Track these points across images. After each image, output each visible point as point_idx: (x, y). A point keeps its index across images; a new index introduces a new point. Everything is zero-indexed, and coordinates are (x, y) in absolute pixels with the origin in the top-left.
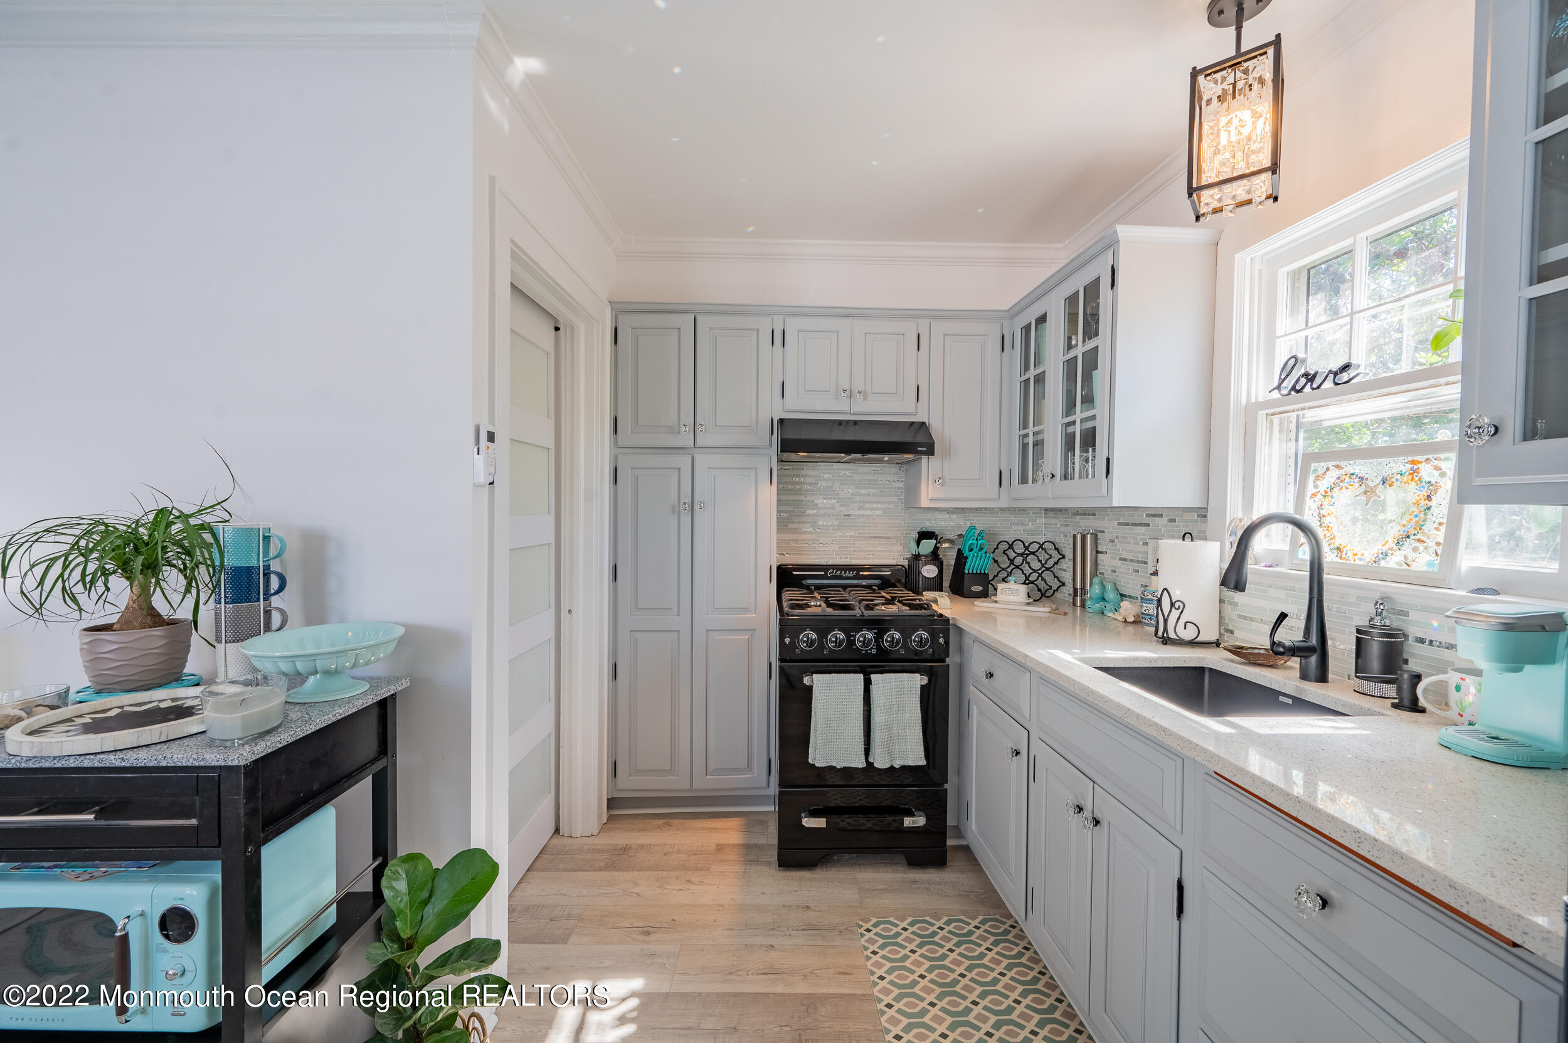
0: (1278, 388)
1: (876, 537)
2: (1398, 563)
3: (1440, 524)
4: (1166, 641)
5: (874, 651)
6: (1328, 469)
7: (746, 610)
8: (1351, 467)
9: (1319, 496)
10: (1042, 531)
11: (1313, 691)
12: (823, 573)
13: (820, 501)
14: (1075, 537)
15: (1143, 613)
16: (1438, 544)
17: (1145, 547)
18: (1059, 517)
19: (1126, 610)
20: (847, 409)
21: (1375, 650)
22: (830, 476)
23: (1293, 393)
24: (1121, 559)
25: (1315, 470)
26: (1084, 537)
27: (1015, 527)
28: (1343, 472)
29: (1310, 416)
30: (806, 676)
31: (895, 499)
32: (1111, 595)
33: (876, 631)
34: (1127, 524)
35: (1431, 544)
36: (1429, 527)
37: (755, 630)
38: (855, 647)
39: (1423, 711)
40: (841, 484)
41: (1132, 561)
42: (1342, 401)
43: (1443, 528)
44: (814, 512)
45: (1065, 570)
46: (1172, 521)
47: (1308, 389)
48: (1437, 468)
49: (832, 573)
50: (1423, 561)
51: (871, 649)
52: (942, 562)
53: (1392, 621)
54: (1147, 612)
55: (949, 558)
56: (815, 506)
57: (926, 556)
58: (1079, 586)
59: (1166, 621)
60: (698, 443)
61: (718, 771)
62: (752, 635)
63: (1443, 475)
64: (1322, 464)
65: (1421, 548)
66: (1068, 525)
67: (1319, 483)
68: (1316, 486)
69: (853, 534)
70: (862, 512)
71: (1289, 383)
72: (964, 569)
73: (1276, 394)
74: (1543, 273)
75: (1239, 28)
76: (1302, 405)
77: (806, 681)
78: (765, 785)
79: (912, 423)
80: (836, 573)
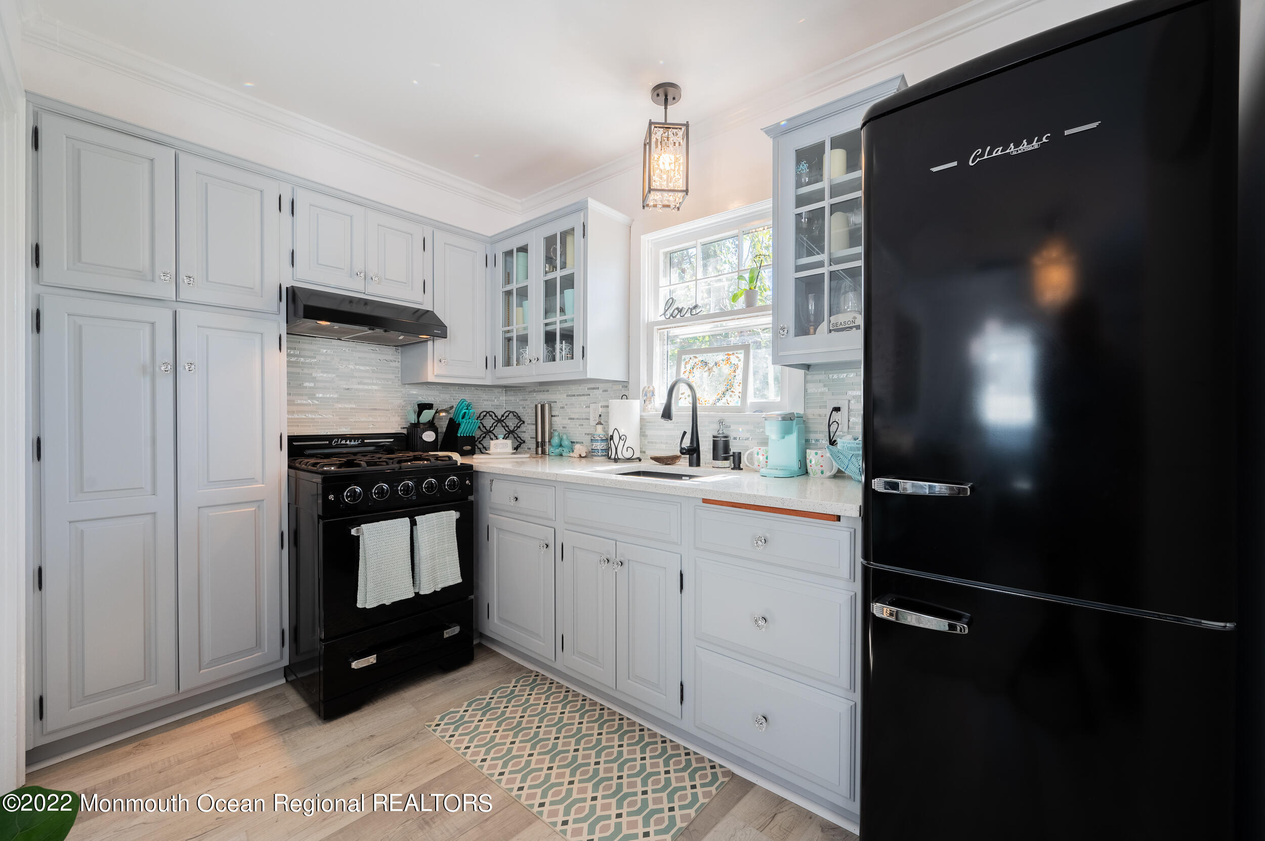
0: (664, 314)
1: (375, 409)
2: (723, 403)
3: (740, 383)
4: (616, 460)
5: (414, 498)
6: (691, 358)
7: (252, 480)
8: (701, 357)
9: (687, 373)
10: (503, 406)
11: (693, 470)
12: (329, 443)
13: (318, 375)
14: (536, 406)
15: (592, 449)
16: (740, 392)
17: (587, 410)
18: (518, 395)
19: (579, 450)
20: (361, 289)
21: (721, 446)
22: (329, 351)
23: (671, 318)
24: (570, 419)
25: (685, 359)
26: (543, 407)
27: (485, 403)
28: (696, 360)
29: (674, 332)
30: (353, 528)
31: (392, 376)
32: (566, 443)
33: (416, 480)
34: (574, 396)
35: (737, 393)
36: (736, 385)
37: (263, 500)
38: (397, 496)
39: (742, 469)
40: (341, 360)
41: (578, 419)
42: (695, 324)
43: (741, 385)
44: (312, 385)
45: (525, 432)
46: (605, 391)
47: (678, 316)
48: (738, 357)
49: (337, 442)
50: (734, 401)
51: (411, 496)
52: (437, 429)
53: (726, 432)
54: (596, 448)
55: (443, 426)
56: (314, 379)
57: (424, 424)
58: (540, 440)
59: (616, 449)
60: (183, 296)
61: (215, 661)
62: (259, 507)
63: (740, 360)
64: (687, 356)
65: (733, 395)
66: (527, 400)
67: (687, 366)
68: (685, 368)
69: (354, 406)
70: (361, 387)
71: (668, 313)
72: (457, 432)
73: (663, 318)
74: (799, 269)
75: (666, 108)
76: (675, 325)
77: (353, 532)
78: (278, 657)
79: (418, 310)
80: (341, 442)
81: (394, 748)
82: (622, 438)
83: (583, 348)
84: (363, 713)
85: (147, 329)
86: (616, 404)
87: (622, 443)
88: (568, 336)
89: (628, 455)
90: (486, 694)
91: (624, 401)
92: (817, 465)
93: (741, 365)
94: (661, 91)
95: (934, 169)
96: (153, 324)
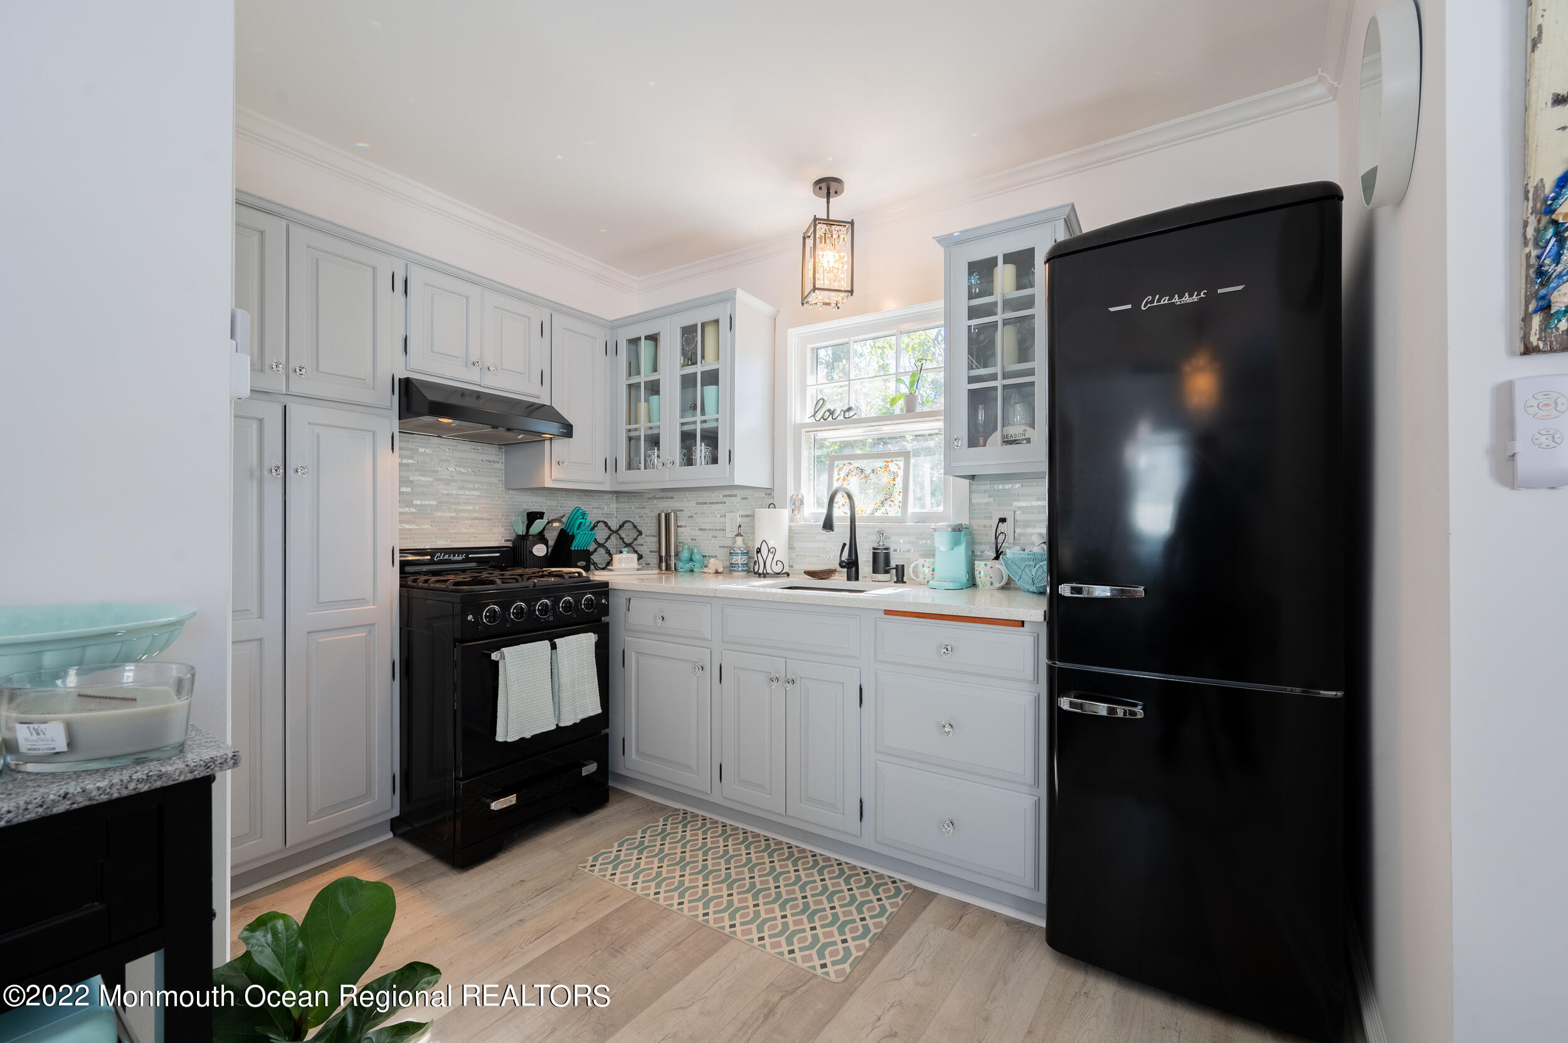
0: (814, 416)
1: (476, 518)
2: (883, 513)
3: (900, 492)
4: (766, 575)
5: (551, 619)
6: (843, 465)
7: (362, 601)
8: (856, 464)
9: (841, 480)
10: (614, 514)
11: (853, 585)
12: (429, 557)
13: (416, 478)
14: (659, 515)
15: (731, 564)
16: (900, 502)
17: (723, 519)
18: (633, 502)
19: (715, 564)
21: (881, 558)
22: (428, 451)
23: (822, 420)
24: (701, 530)
25: (838, 465)
26: (667, 516)
27: (595, 511)
28: (851, 467)
29: (820, 435)
30: (492, 652)
31: (495, 480)
32: (697, 557)
33: (552, 599)
34: (706, 503)
35: (897, 503)
36: (895, 494)
37: (374, 624)
38: (535, 616)
39: (905, 582)
40: (440, 460)
41: (710, 530)
42: (849, 428)
43: (901, 494)
44: (409, 490)
45: (642, 545)
46: (747, 498)
47: (830, 419)
48: (897, 465)
49: (441, 557)
50: (893, 511)
51: (548, 617)
52: (549, 541)
53: (887, 545)
54: (736, 562)
55: (552, 537)
57: (533, 536)
58: (663, 554)
59: (765, 563)
60: (294, 389)
61: (326, 811)
62: (369, 632)
63: (899, 468)
64: (841, 462)
65: (893, 505)
66: (645, 508)
67: (840, 472)
68: (839, 474)
69: (453, 515)
70: (461, 492)
71: (819, 415)
72: (570, 545)
73: (812, 420)
74: (972, 380)
75: (828, 202)
76: (826, 428)
77: (495, 656)
78: (390, 807)
79: (533, 404)
80: (443, 557)
81: (551, 890)
82: (771, 550)
83: (730, 451)
84: (501, 861)
85: (255, 426)
86: (763, 514)
87: (771, 556)
88: (711, 438)
89: (778, 569)
90: (636, 834)
91: (772, 510)
92: (986, 577)
93: (901, 473)
94: (824, 185)
95: (1112, 309)
96: (261, 421)
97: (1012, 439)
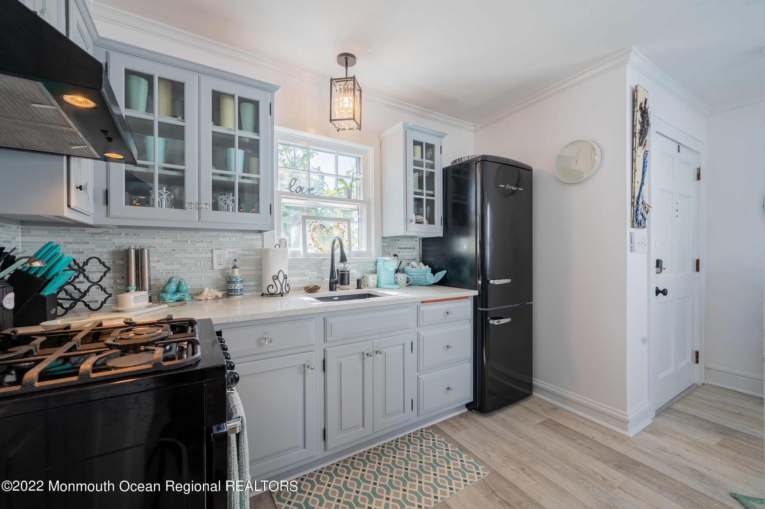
0: (289, 188)
3: (347, 240)
6: (313, 222)
8: (320, 222)
9: (311, 231)
14: (127, 251)
16: (347, 246)
23: (295, 192)
25: (308, 222)
26: (140, 252)
28: (317, 224)
42: (313, 200)
43: (348, 242)
47: (300, 192)
48: (344, 226)
59: (282, 286)
63: (345, 228)
64: (310, 220)
73: (287, 190)
74: (415, 193)
75: (347, 69)
76: (295, 197)
82: (285, 277)
83: (272, 204)
87: (285, 281)
88: (251, 192)
93: (346, 230)
94: (344, 57)
97: (418, 221)
